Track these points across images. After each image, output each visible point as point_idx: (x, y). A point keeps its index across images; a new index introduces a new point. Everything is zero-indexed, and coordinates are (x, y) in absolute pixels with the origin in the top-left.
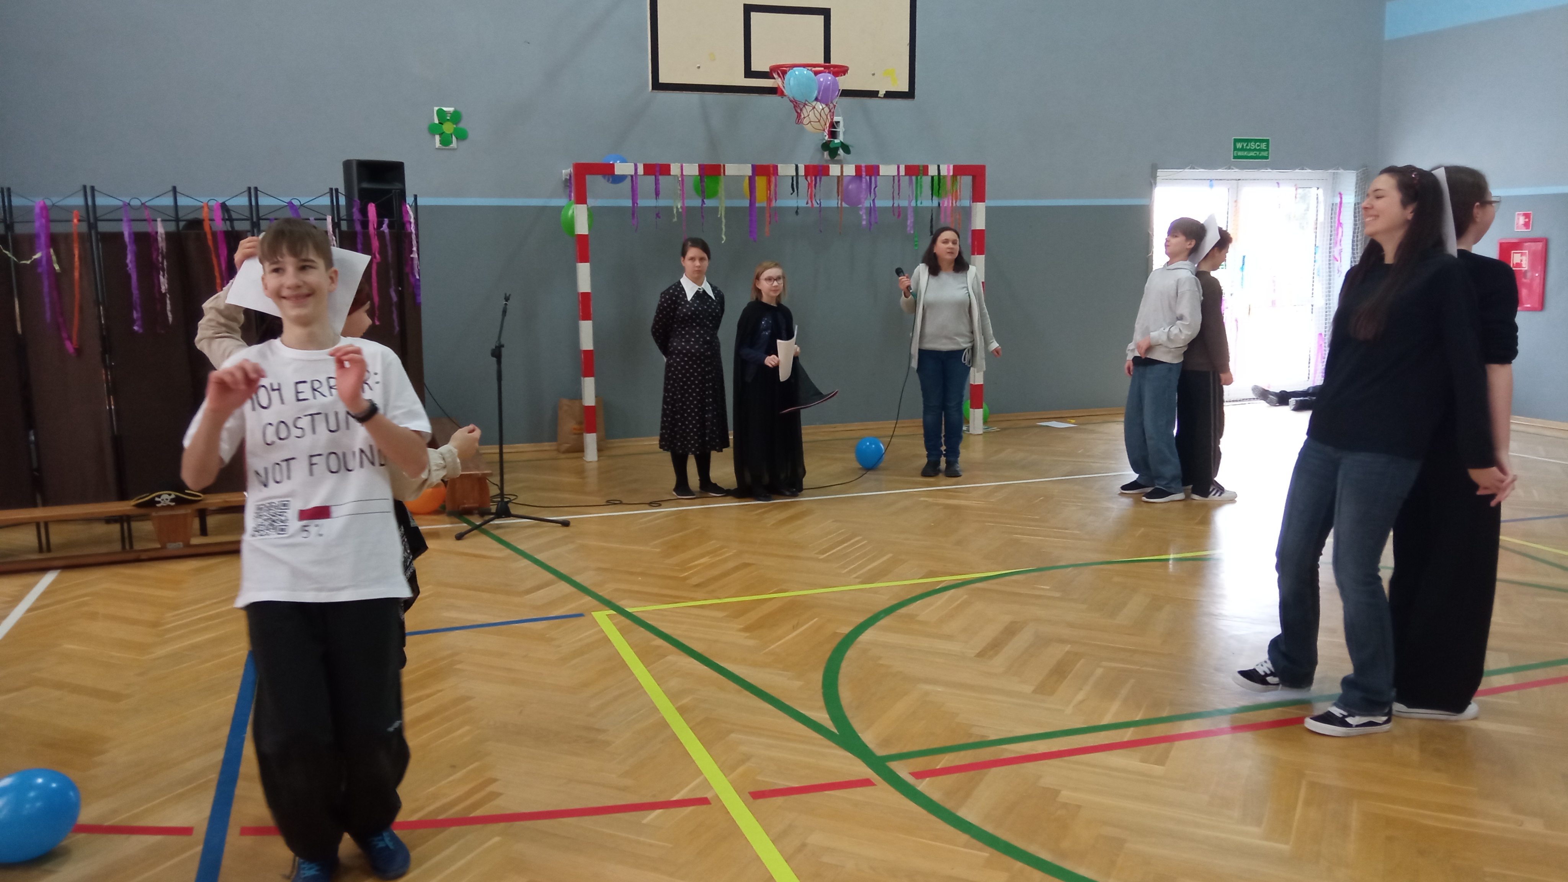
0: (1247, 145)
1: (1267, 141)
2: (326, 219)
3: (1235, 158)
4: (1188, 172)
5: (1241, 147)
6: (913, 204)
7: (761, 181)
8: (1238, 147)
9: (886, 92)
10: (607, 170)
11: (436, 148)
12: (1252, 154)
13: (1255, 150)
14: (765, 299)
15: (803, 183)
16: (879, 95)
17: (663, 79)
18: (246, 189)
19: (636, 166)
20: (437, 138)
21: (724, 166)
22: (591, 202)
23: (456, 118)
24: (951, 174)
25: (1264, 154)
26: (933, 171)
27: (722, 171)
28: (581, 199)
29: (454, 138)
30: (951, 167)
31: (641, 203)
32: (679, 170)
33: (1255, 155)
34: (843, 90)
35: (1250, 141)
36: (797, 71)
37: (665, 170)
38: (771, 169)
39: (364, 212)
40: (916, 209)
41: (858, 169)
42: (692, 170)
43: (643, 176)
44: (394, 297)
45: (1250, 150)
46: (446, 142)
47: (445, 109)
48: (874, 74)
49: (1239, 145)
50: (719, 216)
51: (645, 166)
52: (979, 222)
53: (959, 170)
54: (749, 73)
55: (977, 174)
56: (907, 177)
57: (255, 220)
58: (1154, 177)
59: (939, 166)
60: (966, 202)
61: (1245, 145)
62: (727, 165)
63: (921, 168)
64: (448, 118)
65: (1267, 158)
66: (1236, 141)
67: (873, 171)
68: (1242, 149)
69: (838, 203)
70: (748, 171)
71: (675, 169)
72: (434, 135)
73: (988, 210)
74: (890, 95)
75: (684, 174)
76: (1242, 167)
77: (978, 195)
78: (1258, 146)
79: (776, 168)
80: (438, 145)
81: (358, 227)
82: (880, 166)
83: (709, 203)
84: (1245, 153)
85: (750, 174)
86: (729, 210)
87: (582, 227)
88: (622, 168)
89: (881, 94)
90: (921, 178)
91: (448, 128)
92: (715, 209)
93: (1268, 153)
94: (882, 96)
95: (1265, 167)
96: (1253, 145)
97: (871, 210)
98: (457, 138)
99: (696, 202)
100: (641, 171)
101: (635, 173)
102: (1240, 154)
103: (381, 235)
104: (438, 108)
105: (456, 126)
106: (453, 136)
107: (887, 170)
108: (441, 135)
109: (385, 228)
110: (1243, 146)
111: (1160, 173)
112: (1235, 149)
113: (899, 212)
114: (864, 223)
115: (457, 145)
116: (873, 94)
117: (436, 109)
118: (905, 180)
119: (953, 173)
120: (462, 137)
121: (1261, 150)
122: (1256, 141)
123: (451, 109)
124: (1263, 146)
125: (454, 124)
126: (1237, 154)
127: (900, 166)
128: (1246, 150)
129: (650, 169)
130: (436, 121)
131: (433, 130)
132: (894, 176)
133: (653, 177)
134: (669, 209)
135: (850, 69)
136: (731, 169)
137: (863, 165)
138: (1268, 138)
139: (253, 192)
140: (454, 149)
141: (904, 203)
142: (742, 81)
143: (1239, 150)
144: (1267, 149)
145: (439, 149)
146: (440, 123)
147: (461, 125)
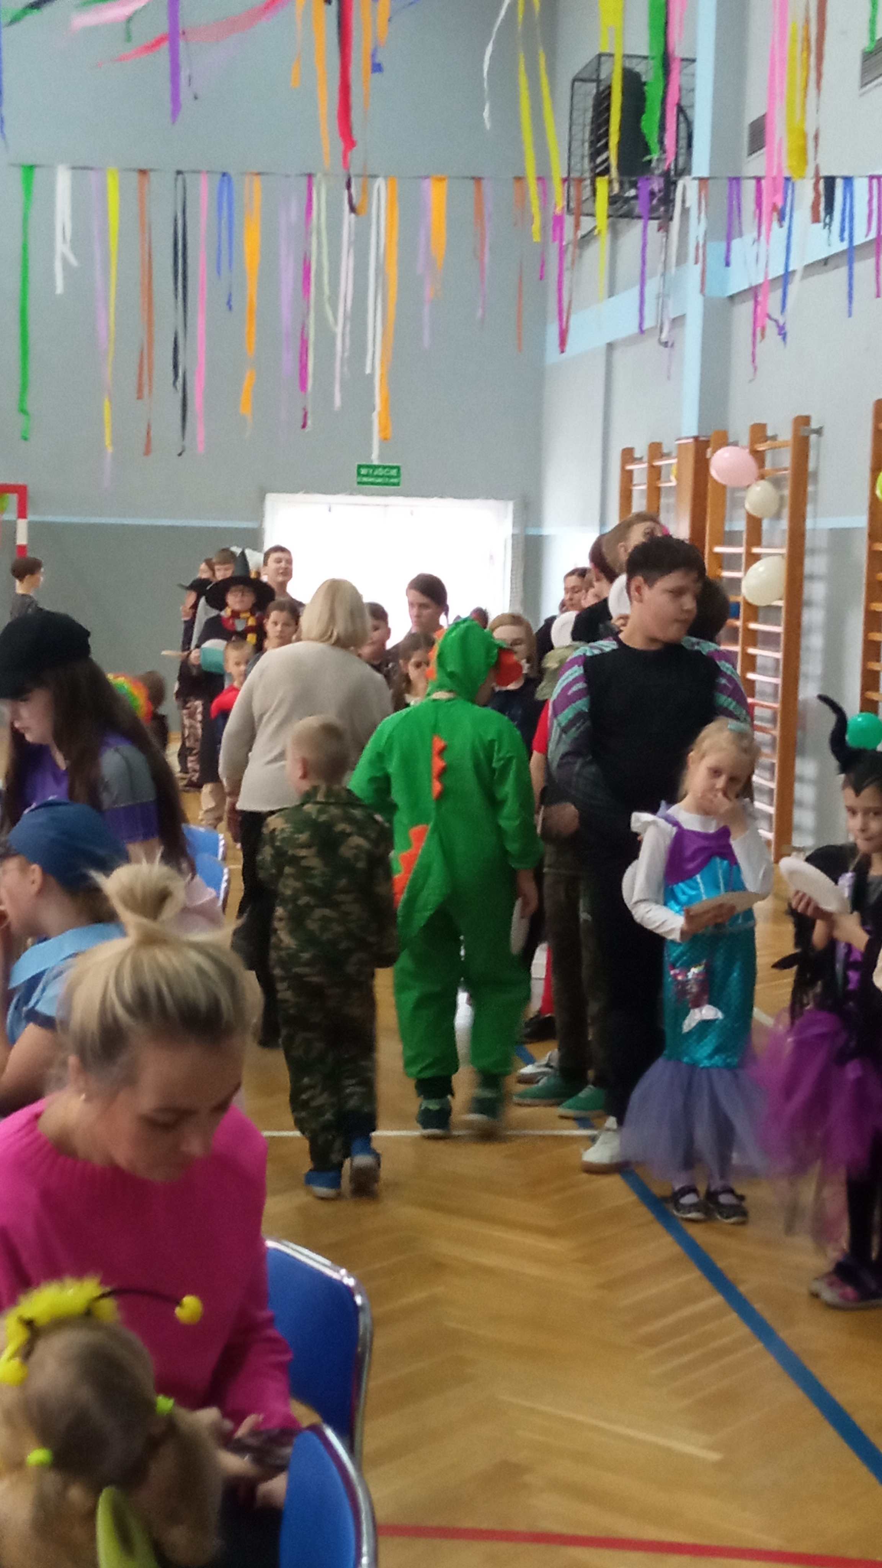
0: (373, 471)
1: (398, 468)
3: (359, 483)
4: (302, 495)
8: (362, 473)
12: (380, 480)
13: (384, 476)
25: (395, 481)
33: (384, 482)
35: (377, 467)
45: (378, 476)
49: (364, 471)
52: (22, 537)
58: (264, 500)
60: (11, 517)
61: (370, 471)
65: (398, 484)
66: (360, 467)
68: (367, 476)
73: (30, 525)
76: (366, 494)
77: (22, 514)
78: (387, 472)
84: (371, 480)
93: (400, 480)
95: (396, 494)
96: (380, 472)
102: (365, 479)
110: (368, 472)
111: (270, 496)
112: (359, 474)
121: (390, 477)
122: (385, 467)
124: (394, 472)
126: (361, 480)
128: (373, 476)
138: (399, 465)
143: (364, 476)
144: (398, 476)
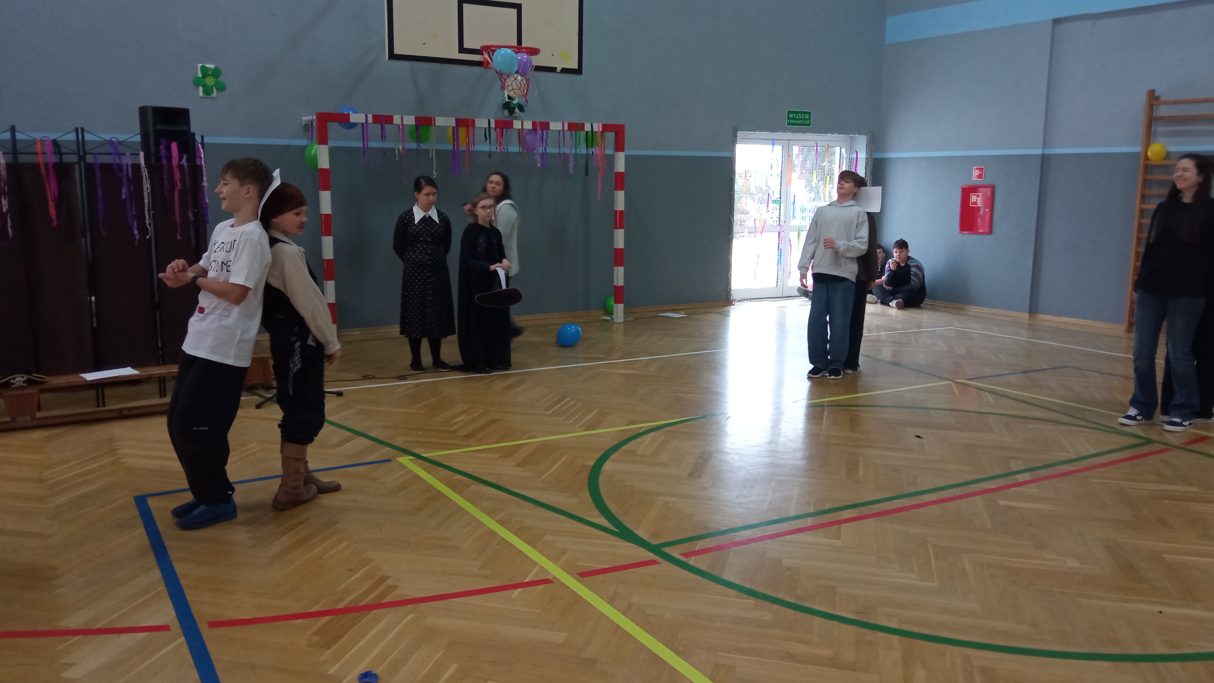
0: (796, 116)
1: (809, 113)
2: (139, 155)
3: (788, 124)
4: (757, 134)
5: (792, 117)
6: (574, 151)
7: (462, 131)
8: (790, 117)
9: (562, 68)
10: (343, 119)
11: (200, 97)
12: (799, 122)
13: (802, 119)
14: (480, 222)
15: (494, 134)
16: (557, 71)
17: (397, 51)
18: (73, 129)
19: (366, 116)
20: (201, 89)
21: (434, 118)
22: (331, 143)
23: (216, 73)
24: (601, 130)
25: (808, 122)
26: (588, 128)
27: (433, 123)
28: (323, 141)
29: (215, 89)
30: (601, 125)
31: (372, 144)
32: (400, 120)
33: (802, 123)
34: (536, 66)
35: (798, 112)
36: (503, 51)
37: (389, 119)
38: (470, 122)
39: (168, 149)
40: (576, 155)
41: (534, 124)
42: (410, 120)
43: (373, 124)
44: (191, 217)
45: (798, 119)
46: (208, 92)
47: (207, 66)
48: (553, 55)
49: (791, 116)
50: (430, 157)
51: (374, 117)
52: (620, 166)
53: (606, 128)
54: (462, 49)
55: (619, 131)
56: (569, 132)
57: (81, 154)
58: (735, 137)
59: (592, 125)
60: (609, 151)
61: (795, 116)
62: (436, 118)
63: (579, 126)
64: (210, 73)
65: (809, 125)
66: (789, 112)
67: (545, 126)
68: (793, 119)
69: (520, 149)
70: (452, 122)
71: (397, 120)
72: (197, 86)
73: (627, 157)
74: (565, 71)
75: (404, 123)
76: (793, 131)
77: (619, 146)
78: (804, 116)
79: (473, 121)
80: (201, 94)
81: (164, 161)
82: (550, 123)
83: (423, 146)
84: (795, 121)
85: (454, 125)
86: (438, 152)
87: (324, 163)
88: (356, 118)
89: (559, 70)
90: (579, 133)
91: (210, 81)
92: (427, 151)
93: (810, 122)
94: (559, 71)
95: (808, 131)
96: (800, 116)
97: (544, 156)
98: (217, 89)
99: (414, 146)
100: (370, 120)
101: (366, 122)
102: (791, 121)
103: (181, 167)
104: (201, 65)
105: (216, 80)
106: (214, 87)
107: (555, 126)
108: (204, 86)
109: (184, 162)
110: (793, 116)
111: (739, 134)
112: (789, 118)
113: (565, 157)
114: (539, 165)
115: (217, 95)
116: (553, 70)
117: (200, 65)
118: (568, 134)
119: (602, 130)
120: (221, 88)
121: (805, 119)
122: (802, 113)
123: (212, 66)
124: (807, 116)
125: (214, 78)
126: (790, 122)
127: (565, 123)
128: (796, 119)
129: (377, 119)
130: (200, 75)
131: (197, 83)
132: (559, 131)
133: (379, 125)
134: (393, 150)
135: (541, 51)
136: (440, 121)
137: (538, 121)
138: (810, 111)
139: (80, 131)
140: (214, 98)
141: (567, 151)
142: (456, 55)
143: (791, 119)
144: (809, 119)
145: (202, 98)
146: (203, 77)
147: (221, 79)
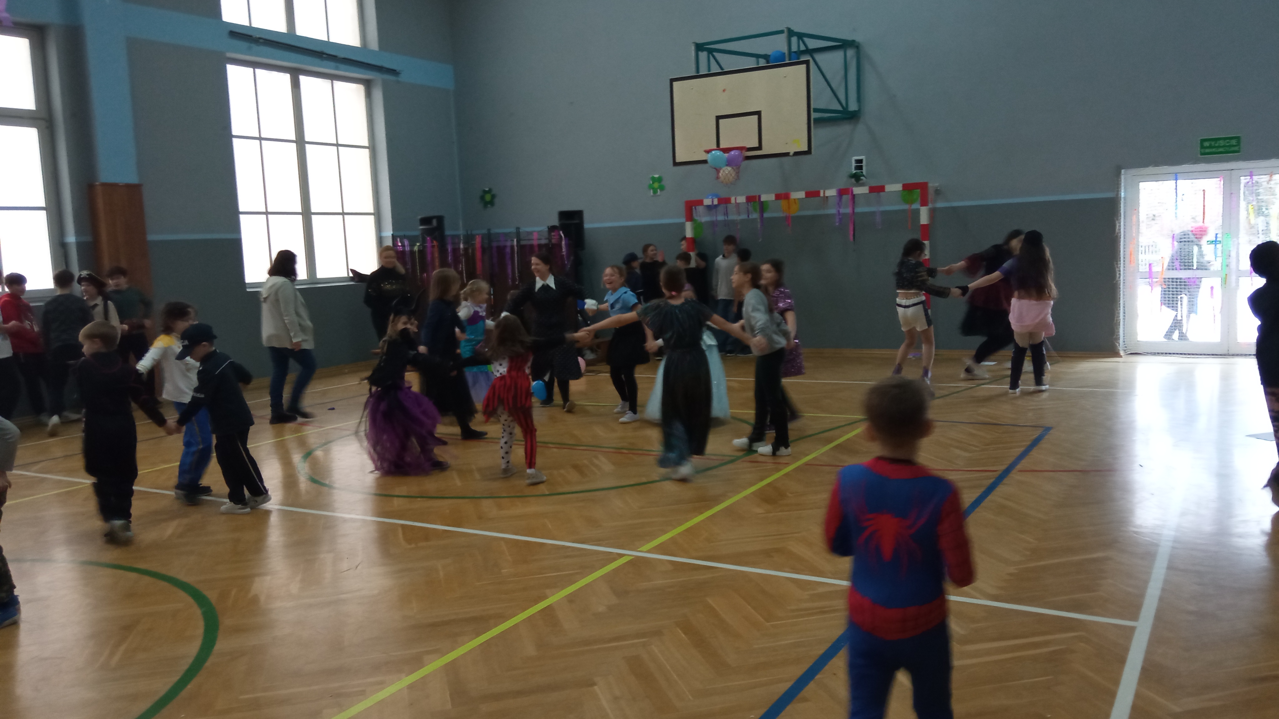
0: (1216, 143)
1: (1238, 138)
3: (1202, 154)
8: (1205, 146)
9: (794, 152)
10: (700, 203)
11: (651, 196)
12: (1221, 150)
13: (1225, 146)
16: (790, 155)
20: (652, 191)
21: (760, 196)
23: (660, 180)
25: (1236, 148)
27: (759, 198)
28: (690, 218)
29: (658, 190)
33: (1225, 150)
35: (1218, 139)
37: (728, 200)
45: (1219, 147)
46: (655, 192)
47: (655, 176)
49: (1207, 144)
52: (924, 219)
53: (907, 187)
58: (1120, 176)
61: (1213, 144)
63: (880, 188)
64: (656, 180)
65: (1238, 152)
66: (1203, 141)
68: (1210, 147)
70: (773, 197)
71: (734, 200)
72: (650, 190)
73: (930, 211)
74: (797, 154)
75: (738, 202)
76: (1210, 162)
77: (924, 201)
78: (1228, 142)
79: (789, 195)
80: (652, 194)
84: (1214, 150)
85: (776, 198)
88: (707, 201)
91: (656, 185)
93: (1240, 148)
95: (1236, 159)
96: (1222, 143)
98: (660, 190)
99: (745, 217)
100: (715, 202)
102: (1207, 151)
105: (660, 184)
107: (858, 191)
108: (653, 189)
110: (1211, 144)
111: (1124, 172)
112: (1202, 147)
115: (660, 193)
116: (786, 154)
117: (651, 176)
120: (662, 189)
121: (1231, 146)
122: (1225, 139)
123: (656, 176)
124: (1234, 142)
126: (1204, 151)
128: (1214, 147)
130: (651, 183)
131: (650, 187)
133: (723, 205)
134: (734, 221)
136: (764, 197)
138: (1238, 136)
140: (659, 196)
143: (1207, 147)
144: (1239, 144)
145: (653, 196)
146: (653, 183)
147: (663, 183)
